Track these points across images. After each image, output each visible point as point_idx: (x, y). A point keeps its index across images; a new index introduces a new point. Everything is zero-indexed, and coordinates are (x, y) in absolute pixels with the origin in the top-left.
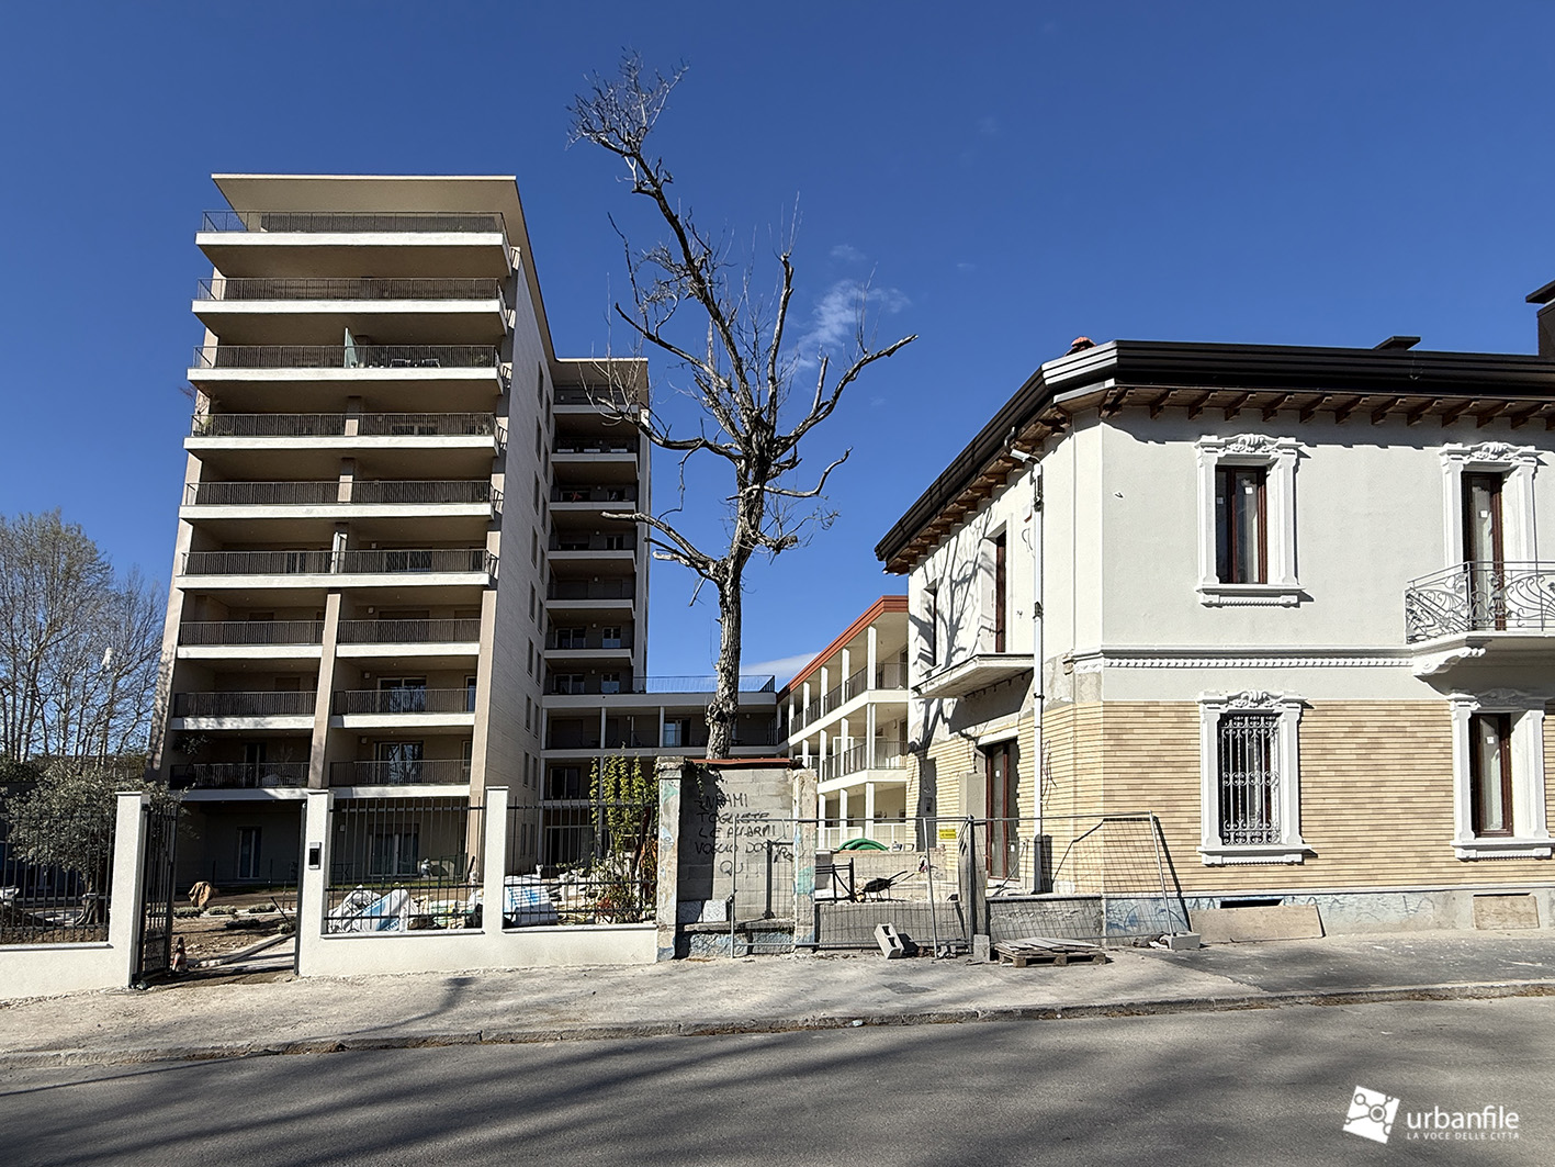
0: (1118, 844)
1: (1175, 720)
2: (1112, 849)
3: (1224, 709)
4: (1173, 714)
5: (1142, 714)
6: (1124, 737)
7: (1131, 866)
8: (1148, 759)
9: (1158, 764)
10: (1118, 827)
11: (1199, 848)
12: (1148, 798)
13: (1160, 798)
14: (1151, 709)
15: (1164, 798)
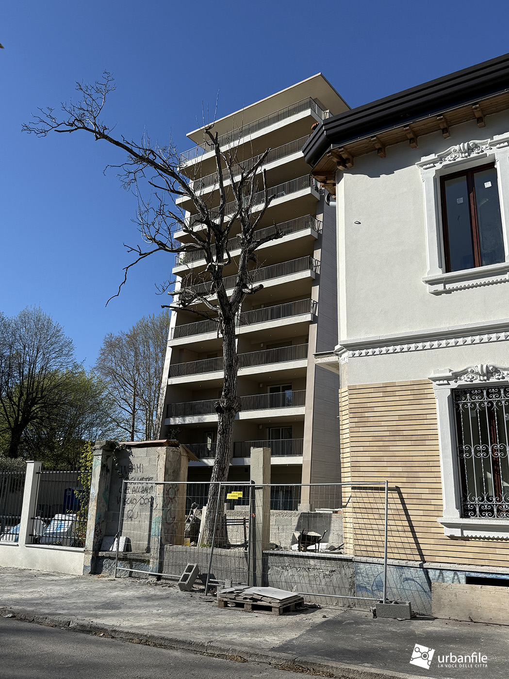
0: (364, 511)
1: (411, 397)
2: (359, 515)
3: (454, 385)
4: (409, 392)
5: (381, 394)
6: (366, 414)
7: (376, 533)
8: (388, 433)
9: (397, 438)
10: (364, 495)
11: (439, 520)
12: (389, 469)
13: (400, 469)
14: (389, 389)
15: (405, 469)
